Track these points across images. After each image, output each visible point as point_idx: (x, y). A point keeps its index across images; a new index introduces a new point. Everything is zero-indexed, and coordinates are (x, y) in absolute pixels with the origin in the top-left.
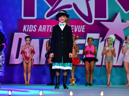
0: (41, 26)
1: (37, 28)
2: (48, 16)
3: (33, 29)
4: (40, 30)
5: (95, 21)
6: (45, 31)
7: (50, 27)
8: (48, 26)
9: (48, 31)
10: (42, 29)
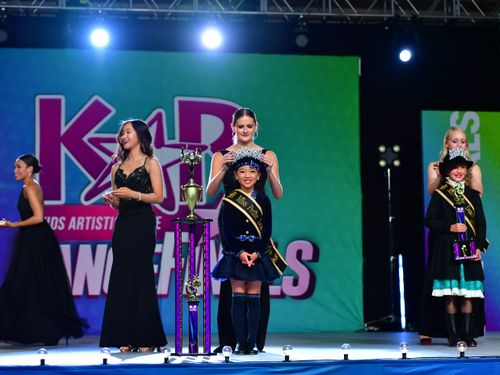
0: (73, 219)
1: (67, 223)
2: (88, 198)
3: (59, 224)
4: (72, 226)
5: (181, 207)
6: (82, 228)
7: (91, 221)
8: (88, 218)
9: (87, 228)
10: (77, 223)
